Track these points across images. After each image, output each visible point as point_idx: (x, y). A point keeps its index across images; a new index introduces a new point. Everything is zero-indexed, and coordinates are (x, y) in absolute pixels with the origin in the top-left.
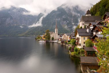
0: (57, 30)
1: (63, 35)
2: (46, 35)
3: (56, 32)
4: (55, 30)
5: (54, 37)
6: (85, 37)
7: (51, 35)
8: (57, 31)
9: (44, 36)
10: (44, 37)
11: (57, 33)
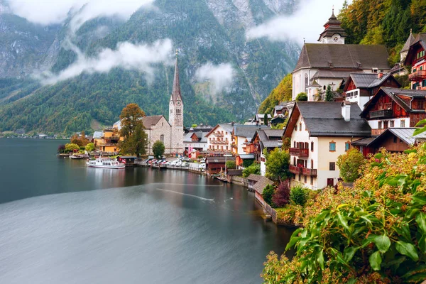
0: (181, 107)
1: (210, 131)
2: (124, 132)
3: (172, 117)
4: (172, 107)
5: (166, 144)
6: (335, 140)
7: (147, 132)
8: (178, 111)
9: (108, 135)
10: (113, 141)
11: (177, 121)
